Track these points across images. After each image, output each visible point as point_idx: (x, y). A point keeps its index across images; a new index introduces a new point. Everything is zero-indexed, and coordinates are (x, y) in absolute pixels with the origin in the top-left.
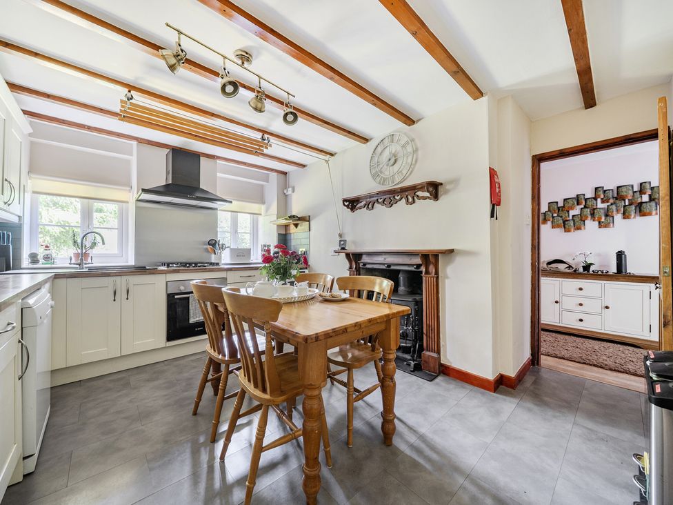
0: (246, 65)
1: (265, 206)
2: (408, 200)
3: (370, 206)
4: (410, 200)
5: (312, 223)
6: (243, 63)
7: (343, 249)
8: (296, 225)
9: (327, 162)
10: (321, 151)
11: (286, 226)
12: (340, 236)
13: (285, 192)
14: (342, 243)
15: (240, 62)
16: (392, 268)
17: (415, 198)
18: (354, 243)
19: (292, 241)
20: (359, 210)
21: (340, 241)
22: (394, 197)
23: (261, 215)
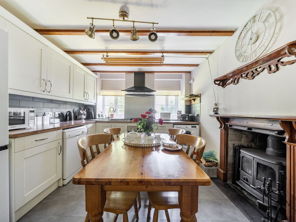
0: (126, 18)
1: (181, 91)
2: (270, 70)
3: (236, 81)
4: (273, 68)
5: (202, 97)
6: (124, 19)
7: (216, 113)
8: (194, 100)
9: (207, 58)
10: (202, 52)
11: (190, 101)
12: (216, 105)
13: (189, 82)
14: (215, 109)
15: (122, 19)
16: (253, 130)
17: (279, 66)
18: (225, 109)
19: (193, 108)
20: (228, 85)
21: (214, 108)
22: (256, 70)
23: (179, 96)
